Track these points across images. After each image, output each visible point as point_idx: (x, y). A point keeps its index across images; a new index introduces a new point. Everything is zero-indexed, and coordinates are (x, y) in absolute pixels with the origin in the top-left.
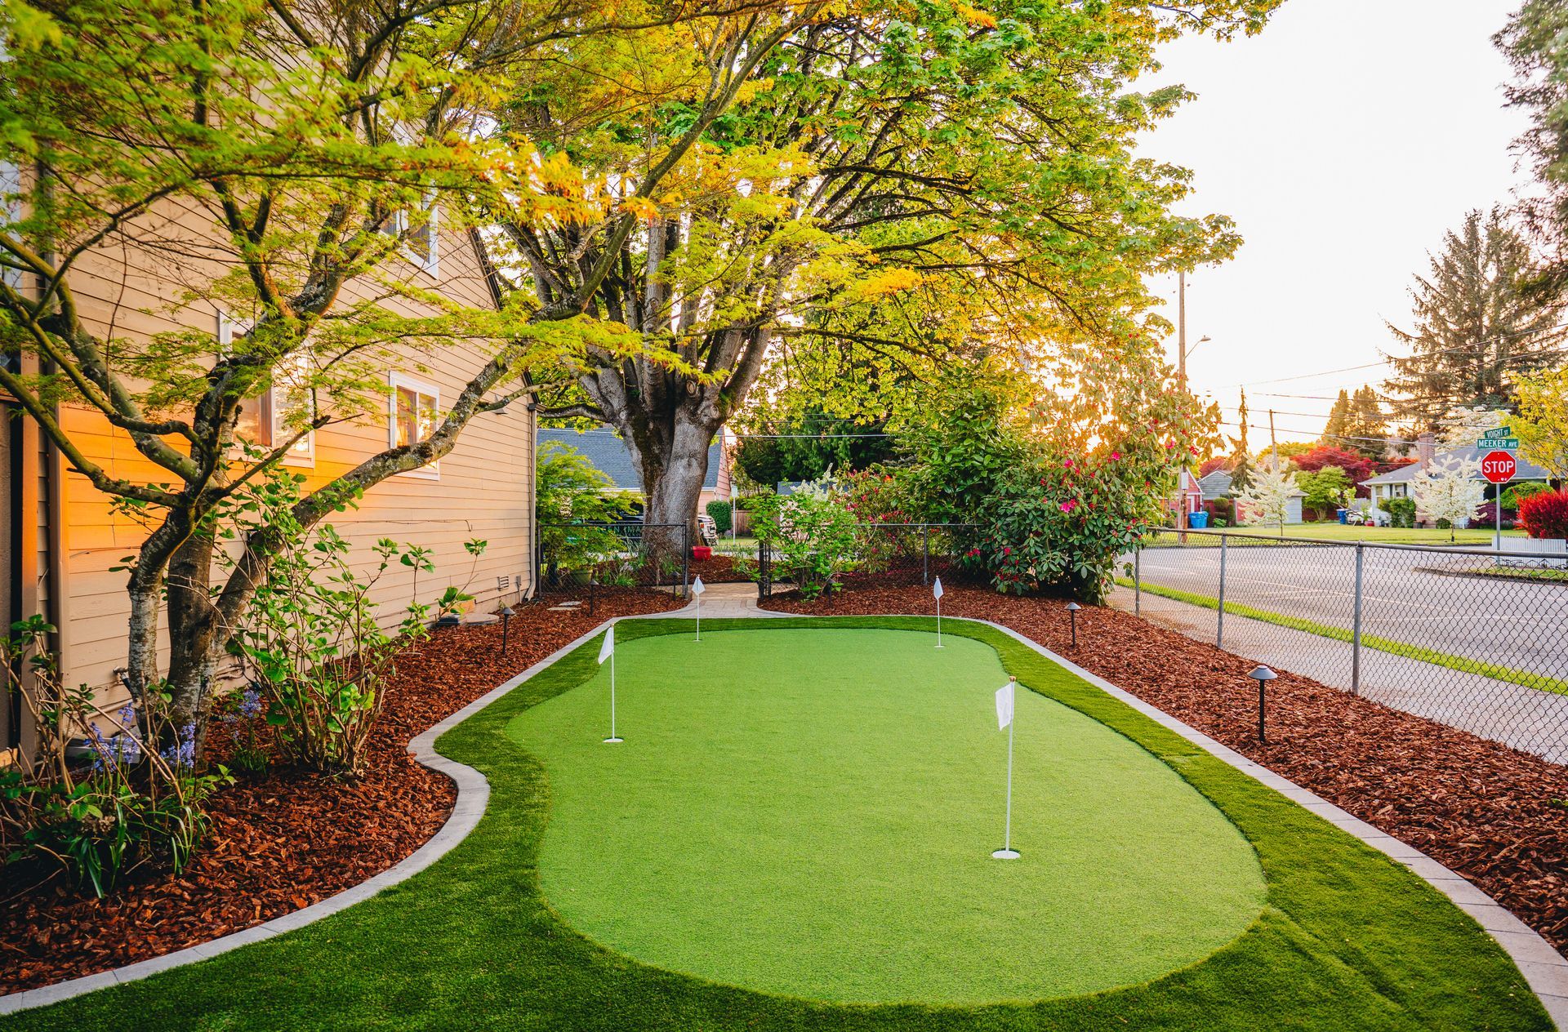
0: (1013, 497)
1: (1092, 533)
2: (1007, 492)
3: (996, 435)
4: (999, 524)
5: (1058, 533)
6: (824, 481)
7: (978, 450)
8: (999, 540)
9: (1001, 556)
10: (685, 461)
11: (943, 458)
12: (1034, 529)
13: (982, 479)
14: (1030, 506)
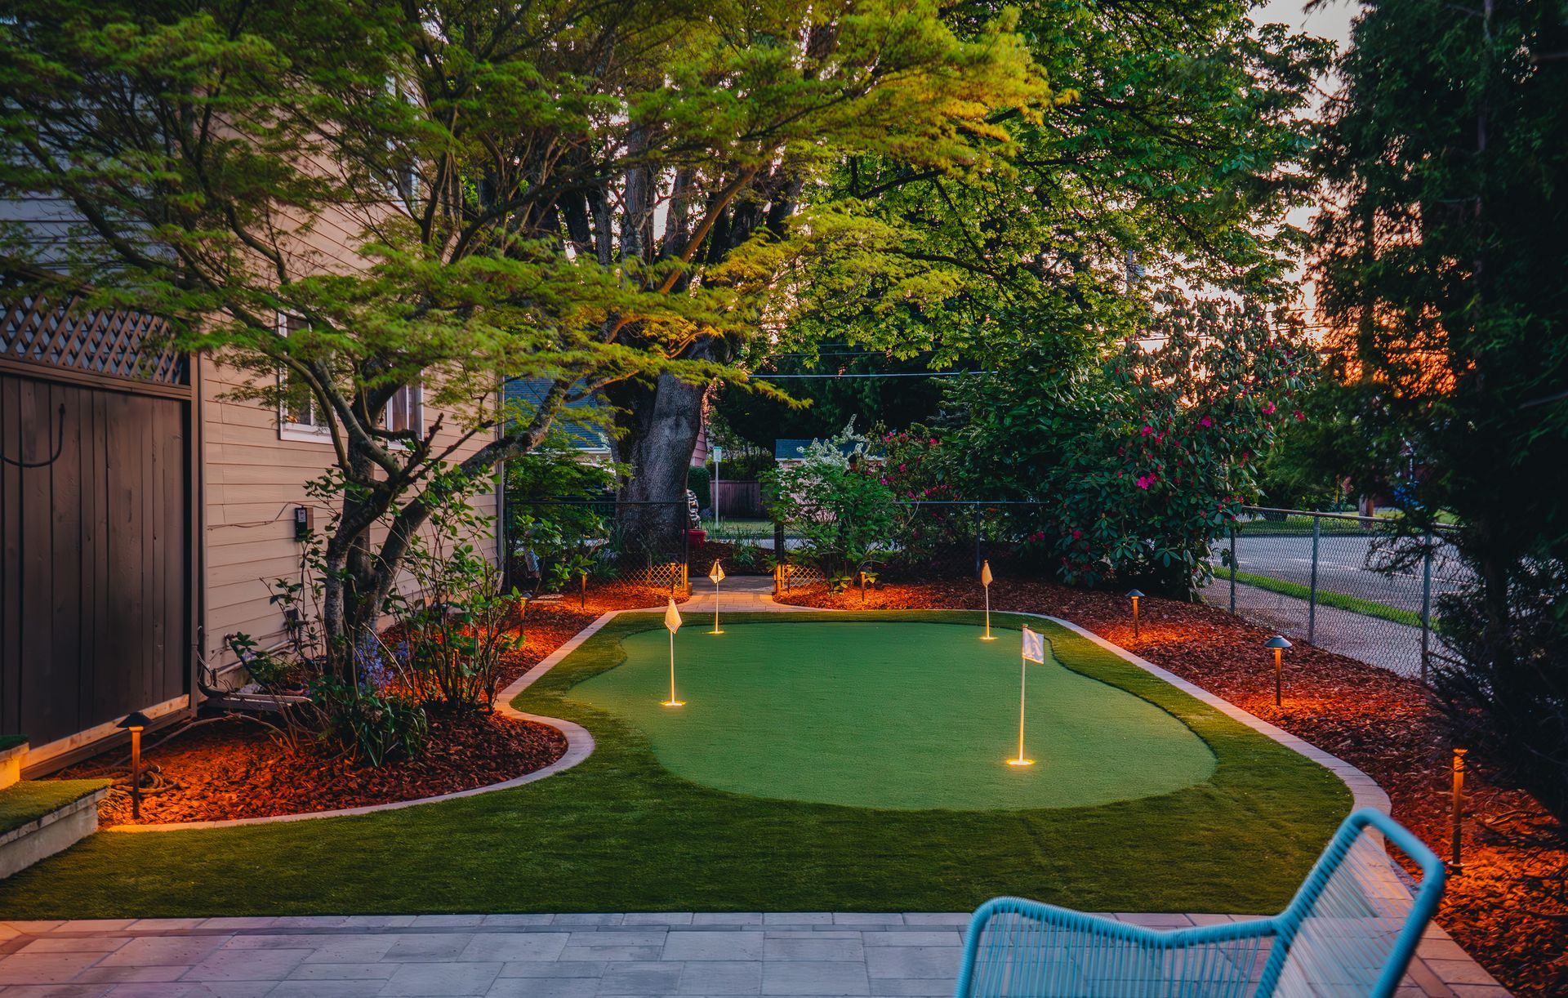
0: (1085, 470)
1: (1177, 514)
2: (1077, 463)
3: (1070, 392)
4: (1067, 502)
5: (1135, 513)
6: (843, 440)
7: (1045, 410)
8: (1067, 520)
9: (1069, 540)
10: (671, 421)
11: (1001, 420)
12: (1107, 507)
13: (1050, 447)
14: (1103, 481)
